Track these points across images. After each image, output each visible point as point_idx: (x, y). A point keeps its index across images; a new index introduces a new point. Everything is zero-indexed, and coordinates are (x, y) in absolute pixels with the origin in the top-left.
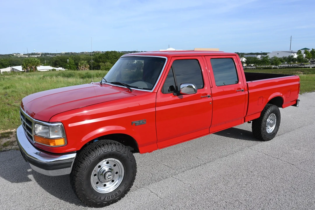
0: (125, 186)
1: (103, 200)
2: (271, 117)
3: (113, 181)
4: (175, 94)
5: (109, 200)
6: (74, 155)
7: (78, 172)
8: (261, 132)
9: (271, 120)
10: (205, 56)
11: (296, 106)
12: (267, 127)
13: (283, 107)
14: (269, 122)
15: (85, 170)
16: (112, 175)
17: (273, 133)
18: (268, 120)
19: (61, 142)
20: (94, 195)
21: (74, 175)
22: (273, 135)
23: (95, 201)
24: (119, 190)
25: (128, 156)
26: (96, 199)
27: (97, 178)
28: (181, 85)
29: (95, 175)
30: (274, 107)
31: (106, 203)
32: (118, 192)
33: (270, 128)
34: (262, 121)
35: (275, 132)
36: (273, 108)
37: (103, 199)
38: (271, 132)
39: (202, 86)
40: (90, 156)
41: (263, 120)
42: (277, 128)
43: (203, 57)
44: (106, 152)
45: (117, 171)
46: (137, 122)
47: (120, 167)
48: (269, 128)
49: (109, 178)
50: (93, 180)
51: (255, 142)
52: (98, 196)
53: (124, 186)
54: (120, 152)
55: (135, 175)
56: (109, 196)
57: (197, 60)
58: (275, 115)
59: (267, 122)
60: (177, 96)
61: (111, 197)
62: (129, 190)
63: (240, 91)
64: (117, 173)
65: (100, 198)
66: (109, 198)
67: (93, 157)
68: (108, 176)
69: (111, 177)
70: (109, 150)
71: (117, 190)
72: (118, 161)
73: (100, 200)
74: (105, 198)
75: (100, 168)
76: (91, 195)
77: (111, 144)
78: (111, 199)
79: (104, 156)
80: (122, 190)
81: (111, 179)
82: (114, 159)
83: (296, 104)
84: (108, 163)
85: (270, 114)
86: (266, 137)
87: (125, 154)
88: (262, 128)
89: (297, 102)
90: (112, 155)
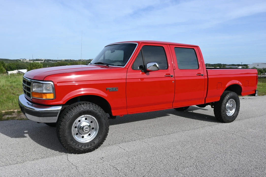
0: (99, 139)
2: (231, 102)
3: (89, 135)
5: (85, 148)
6: (60, 108)
7: (62, 121)
8: (221, 114)
11: (255, 96)
12: (227, 111)
13: (242, 95)
15: (68, 121)
16: (88, 128)
17: (233, 116)
19: (51, 96)
20: (74, 142)
21: (59, 124)
22: (232, 119)
23: (74, 147)
24: (94, 142)
25: (102, 115)
26: (75, 146)
27: (77, 130)
28: (147, 63)
29: (76, 127)
30: (233, 94)
32: (93, 143)
34: (222, 104)
35: (234, 115)
37: (80, 147)
38: (231, 115)
39: (166, 68)
40: (72, 111)
42: (236, 112)
43: (168, 46)
44: (85, 109)
45: (93, 127)
46: (110, 88)
47: (95, 123)
48: (229, 112)
49: (86, 130)
50: (74, 131)
51: (216, 123)
52: (77, 144)
53: (98, 139)
54: (96, 110)
56: (86, 146)
57: (163, 47)
58: (234, 100)
60: (145, 73)
61: (87, 146)
62: (102, 144)
63: (200, 75)
64: (93, 128)
65: (78, 146)
66: (86, 147)
67: (75, 111)
68: (86, 128)
69: (88, 129)
70: (87, 108)
71: (93, 141)
72: (94, 118)
73: (78, 147)
74: (82, 146)
75: (79, 123)
76: (71, 141)
77: (89, 104)
78: (87, 147)
79: (83, 112)
80: (96, 142)
81: (88, 131)
82: (91, 116)
83: (255, 94)
84: (86, 119)
85: (229, 99)
86: (227, 119)
87: (100, 113)
88: (222, 110)
89: (255, 92)
90: (89, 113)
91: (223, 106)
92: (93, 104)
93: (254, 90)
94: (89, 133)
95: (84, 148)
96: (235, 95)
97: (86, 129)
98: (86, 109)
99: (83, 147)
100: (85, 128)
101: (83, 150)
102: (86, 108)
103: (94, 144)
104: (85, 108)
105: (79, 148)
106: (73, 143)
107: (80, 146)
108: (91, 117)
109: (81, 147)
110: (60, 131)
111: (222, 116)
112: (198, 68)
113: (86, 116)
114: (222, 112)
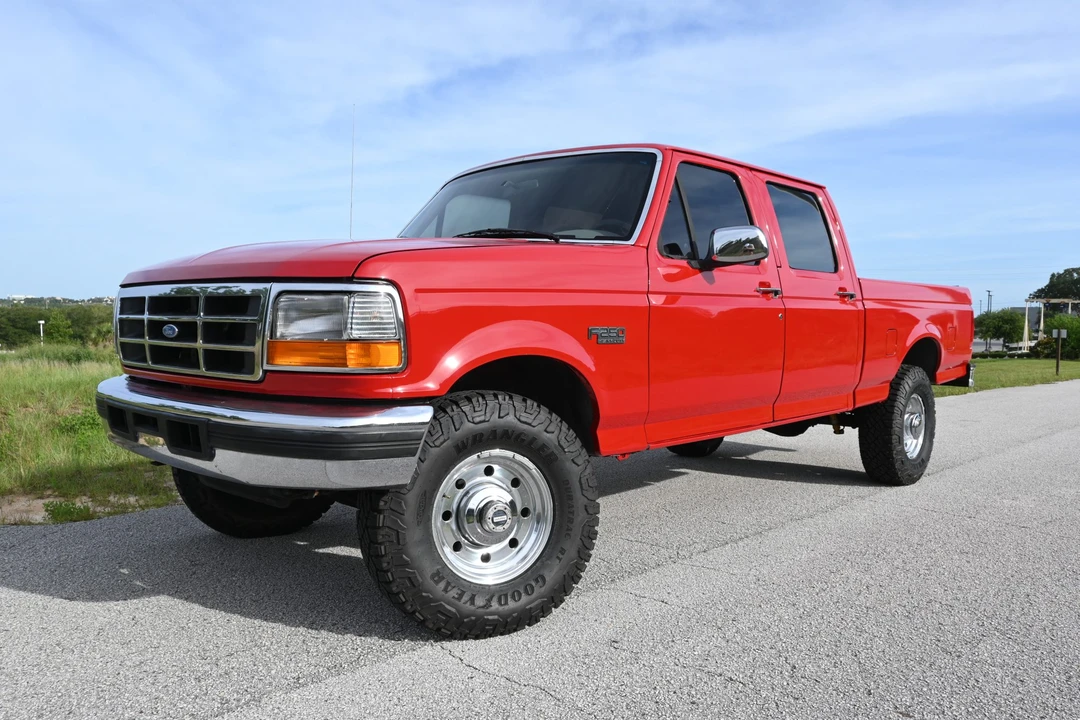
0: (560, 560)
1: (483, 607)
3: (513, 543)
4: (693, 262)
5: (506, 607)
8: (891, 450)
10: (752, 169)
13: (938, 379)
16: (507, 512)
17: (919, 460)
18: (906, 416)
20: (448, 584)
22: (920, 465)
23: (453, 609)
24: (540, 572)
25: (562, 444)
26: (457, 602)
27: (455, 527)
28: (713, 233)
29: (446, 516)
30: (919, 375)
31: (494, 620)
32: (537, 581)
33: (911, 441)
34: (895, 413)
35: (924, 455)
36: (916, 375)
37: (482, 604)
38: (915, 454)
41: (897, 411)
42: (927, 443)
43: (749, 172)
44: (481, 422)
45: (526, 506)
49: (497, 524)
50: (442, 532)
52: (464, 592)
53: (558, 557)
54: (530, 425)
55: (596, 521)
56: (506, 596)
57: (735, 176)
58: (921, 400)
59: (905, 423)
60: (701, 270)
61: (513, 597)
62: (576, 578)
63: (845, 296)
64: (525, 512)
65: (472, 600)
66: (506, 603)
67: (435, 437)
68: (496, 514)
69: (504, 518)
70: (488, 415)
71: (534, 573)
72: (525, 461)
73: (472, 608)
74: (489, 600)
75: (461, 492)
76: (437, 582)
77: (496, 396)
78: (512, 604)
79: (475, 437)
80: (552, 575)
81: (506, 526)
82: (510, 454)
83: (967, 376)
84: (489, 471)
85: (912, 393)
86: (907, 470)
87: (548, 435)
88: (894, 437)
89: (968, 369)
90: (502, 438)
91: (898, 421)
92: (511, 398)
93: (964, 365)
94: (511, 536)
95: (501, 608)
96: (924, 378)
97: (496, 519)
98: (484, 421)
99: (495, 605)
100: (490, 513)
101: (496, 617)
102: (482, 418)
103: (540, 583)
104: (477, 420)
105: (481, 610)
106: (446, 589)
107: (480, 601)
108: (513, 460)
109: (488, 605)
110: (380, 538)
111: (893, 458)
112: (836, 269)
113: (490, 456)
114: (893, 441)
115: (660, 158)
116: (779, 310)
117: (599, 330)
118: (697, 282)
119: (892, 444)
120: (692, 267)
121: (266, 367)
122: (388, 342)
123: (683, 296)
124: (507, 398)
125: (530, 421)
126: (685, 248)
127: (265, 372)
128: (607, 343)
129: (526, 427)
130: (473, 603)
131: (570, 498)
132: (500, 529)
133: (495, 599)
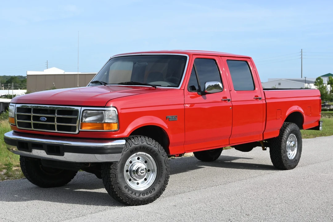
0: (159, 184)
1: (138, 196)
2: (291, 138)
3: (146, 179)
4: (199, 93)
8: (281, 156)
9: (291, 142)
10: (221, 56)
11: (319, 129)
12: (287, 152)
13: (304, 128)
14: (289, 144)
17: (295, 160)
18: (287, 142)
19: (115, 127)
20: (129, 189)
22: (295, 162)
23: (130, 196)
24: (154, 187)
25: (159, 150)
26: (131, 194)
27: (129, 174)
28: (205, 83)
29: (127, 171)
31: (141, 200)
33: (291, 152)
34: (282, 141)
35: (297, 158)
36: (292, 126)
38: (293, 158)
42: (298, 153)
45: (149, 169)
48: (289, 154)
49: (142, 173)
56: (144, 194)
57: (214, 60)
58: (295, 136)
59: (287, 145)
60: (202, 95)
61: (146, 194)
62: (164, 190)
63: (258, 99)
64: (149, 171)
65: (135, 194)
66: (144, 195)
67: (125, 148)
69: (143, 171)
70: (139, 142)
71: (152, 188)
72: (149, 155)
73: (135, 196)
74: (140, 195)
75: (131, 164)
76: (126, 189)
77: (141, 137)
78: (146, 196)
79: (135, 148)
80: (157, 188)
81: (144, 174)
82: (144, 153)
83: (319, 126)
84: (138, 159)
85: (290, 134)
86: (288, 163)
87: (155, 148)
88: (282, 151)
89: (319, 123)
90: (143, 149)
91: (283, 144)
92: (145, 137)
93: (317, 121)
94: (145, 177)
95: (143, 197)
96: (296, 127)
97: (141, 172)
98: (138, 144)
100: (140, 170)
101: (142, 199)
102: (137, 143)
103: (154, 190)
104: (136, 144)
105: (138, 197)
106: (128, 191)
107: (137, 195)
108: (145, 155)
110: (111, 176)
111: (282, 159)
112: (255, 89)
113: (139, 154)
114: (282, 152)
115: (188, 58)
116: (230, 106)
117: (170, 117)
118: (200, 99)
119: (281, 153)
120: (199, 95)
121: (80, 130)
122: (114, 123)
123: (196, 104)
124: (144, 137)
125: (150, 144)
126: (197, 88)
127: (79, 131)
128: (172, 120)
129: (149, 146)
130: (135, 195)
131: (162, 166)
132: (142, 174)
133: (141, 194)
